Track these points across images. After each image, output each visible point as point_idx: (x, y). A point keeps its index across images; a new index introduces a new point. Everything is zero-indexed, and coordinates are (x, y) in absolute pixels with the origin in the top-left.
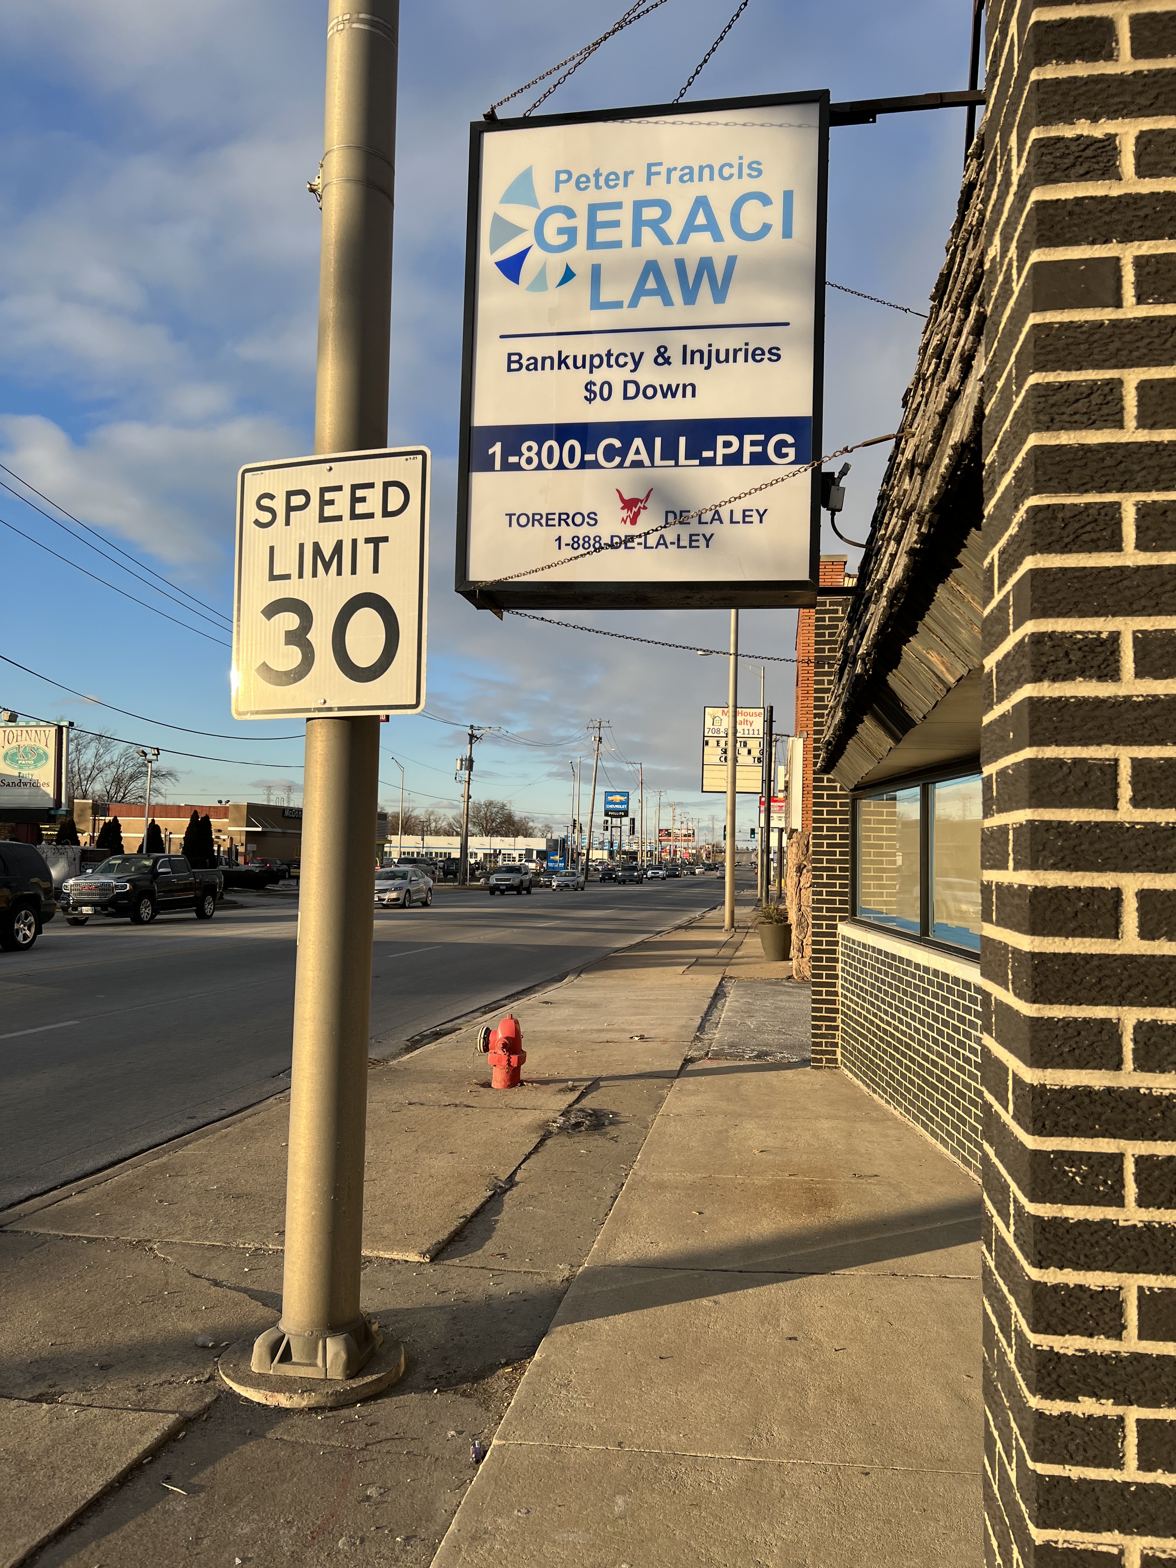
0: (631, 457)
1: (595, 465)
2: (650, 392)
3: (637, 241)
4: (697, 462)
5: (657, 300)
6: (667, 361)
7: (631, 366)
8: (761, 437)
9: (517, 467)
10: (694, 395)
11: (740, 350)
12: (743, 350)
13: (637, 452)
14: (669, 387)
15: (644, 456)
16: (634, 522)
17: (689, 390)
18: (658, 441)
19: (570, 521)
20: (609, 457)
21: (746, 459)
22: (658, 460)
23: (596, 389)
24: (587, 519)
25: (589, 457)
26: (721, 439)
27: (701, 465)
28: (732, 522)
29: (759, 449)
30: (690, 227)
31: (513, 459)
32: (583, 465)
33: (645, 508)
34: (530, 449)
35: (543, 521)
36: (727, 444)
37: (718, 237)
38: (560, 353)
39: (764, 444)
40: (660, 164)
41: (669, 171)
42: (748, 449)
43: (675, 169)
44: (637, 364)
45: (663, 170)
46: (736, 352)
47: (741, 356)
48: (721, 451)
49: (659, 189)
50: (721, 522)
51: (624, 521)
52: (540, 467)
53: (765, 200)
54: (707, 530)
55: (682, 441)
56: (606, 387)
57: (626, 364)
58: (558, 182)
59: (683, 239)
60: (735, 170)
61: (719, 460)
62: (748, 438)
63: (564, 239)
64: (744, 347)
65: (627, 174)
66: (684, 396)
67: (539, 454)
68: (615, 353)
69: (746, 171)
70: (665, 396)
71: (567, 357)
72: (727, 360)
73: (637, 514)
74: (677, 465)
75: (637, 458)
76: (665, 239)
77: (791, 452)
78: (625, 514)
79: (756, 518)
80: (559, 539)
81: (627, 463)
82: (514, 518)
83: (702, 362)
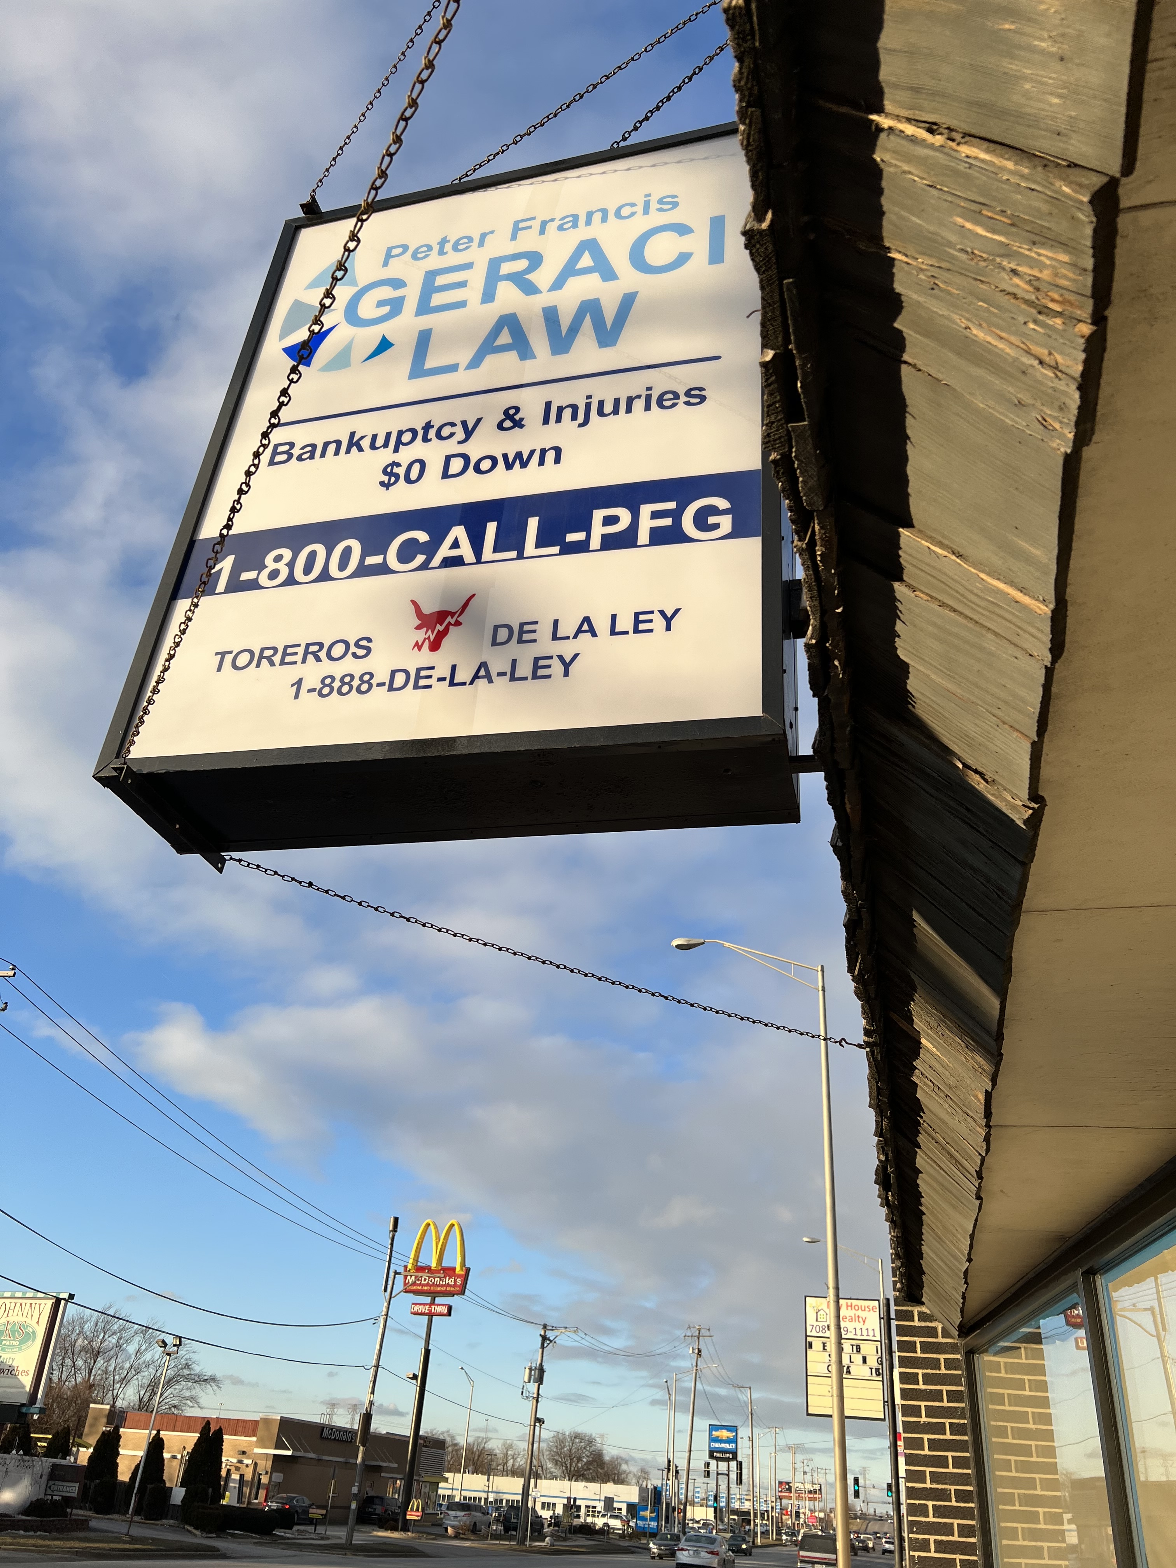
0: (444, 551)
1: (383, 569)
2: (486, 465)
3: (488, 296)
4: (556, 549)
5: (513, 355)
6: (519, 424)
7: (460, 434)
8: (672, 505)
9: (254, 585)
10: (557, 460)
11: (639, 397)
12: (643, 399)
13: (456, 545)
14: (519, 455)
15: (466, 551)
16: (435, 646)
17: (550, 456)
18: (491, 528)
19: (323, 654)
20: (405, 556)
21: (643, 536)
22: (488, 552)
23: (401, 471)
24: (353, 649)
25: (371, 560)
26: (598, 515)
27: (562, 553)
28: (613, 632)
29: (667, 522)
30: (569, 270)
31: (246, 576)
32: (363, 571)
33: (458, 624)
34: (278, 559)
35: (277, 659)
36: (610, 521)
37: (608, 274)
38: (353, 434)
39: (676, 515)
40: (534, 218)
41: (544, 224)
42: (646, 524)
43: (553, 220)
44: (469, 433)
45: (536, 224)
46: (630, 401)
47: (638, 405)
48: (598, 530)
49: (528, 241)
50: (594, 635)
51: (418, 646)
52: (291, 581)
53: (682, 230)
54: (567, 649)
55: (533, 524)
56: (416, 468)
57: (452, 435)
58: (388, 256)
59: (558, 284)
60: (639, 209)
61: (595, 542)
62: (646, 510)
63: (386, 309)
64: (644, 393)
65: (483, 236)
66: (541, 462)
67: (291, 565)
68: (437, 424)
69: (654, 205)
70: (509, 466)
71: (362, 438)
72: (616, 411)
73: (441, 635)
74: (520, 556)
75: (455, 553)
76: (530, 289)
77: (726, 523)
78: (420, 635)
79: (659, 623)
80: (299, 683)
81: (437, 561)
82: (229, 658)
83: (574, 417)
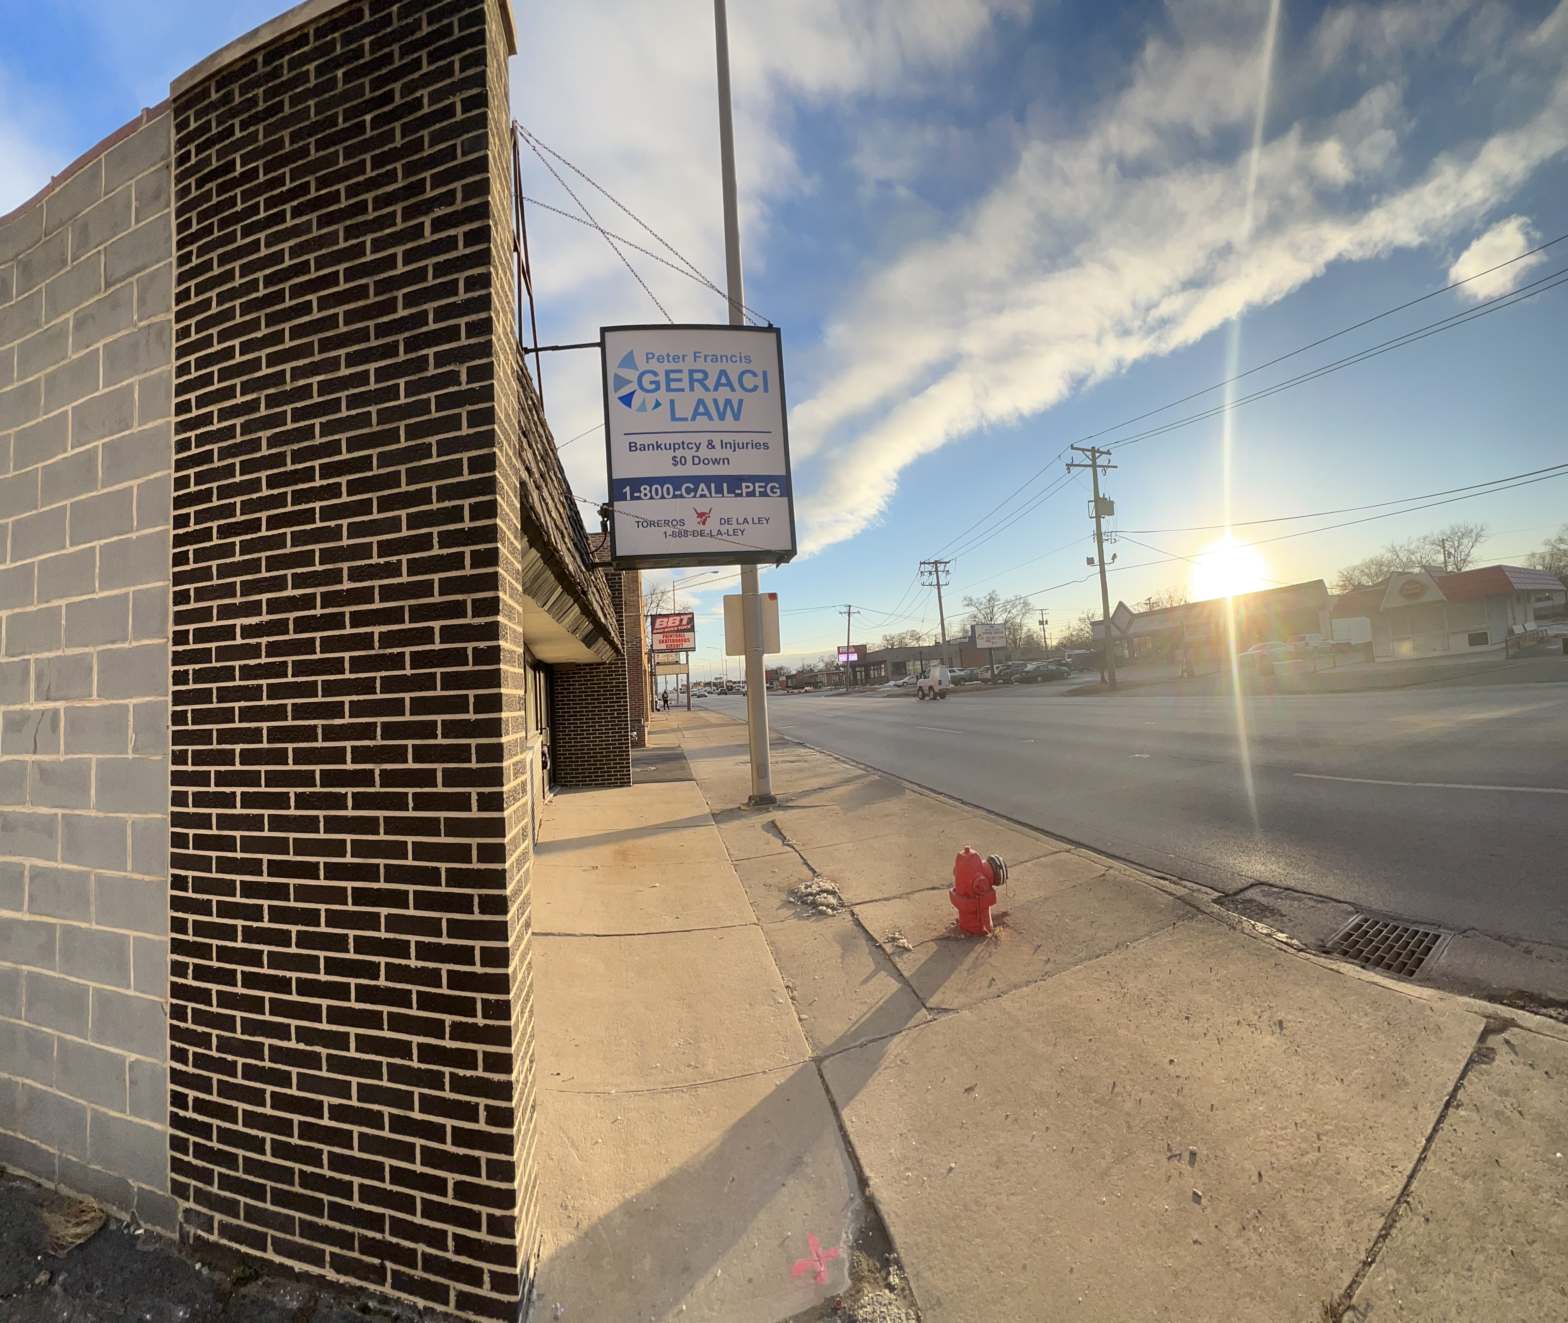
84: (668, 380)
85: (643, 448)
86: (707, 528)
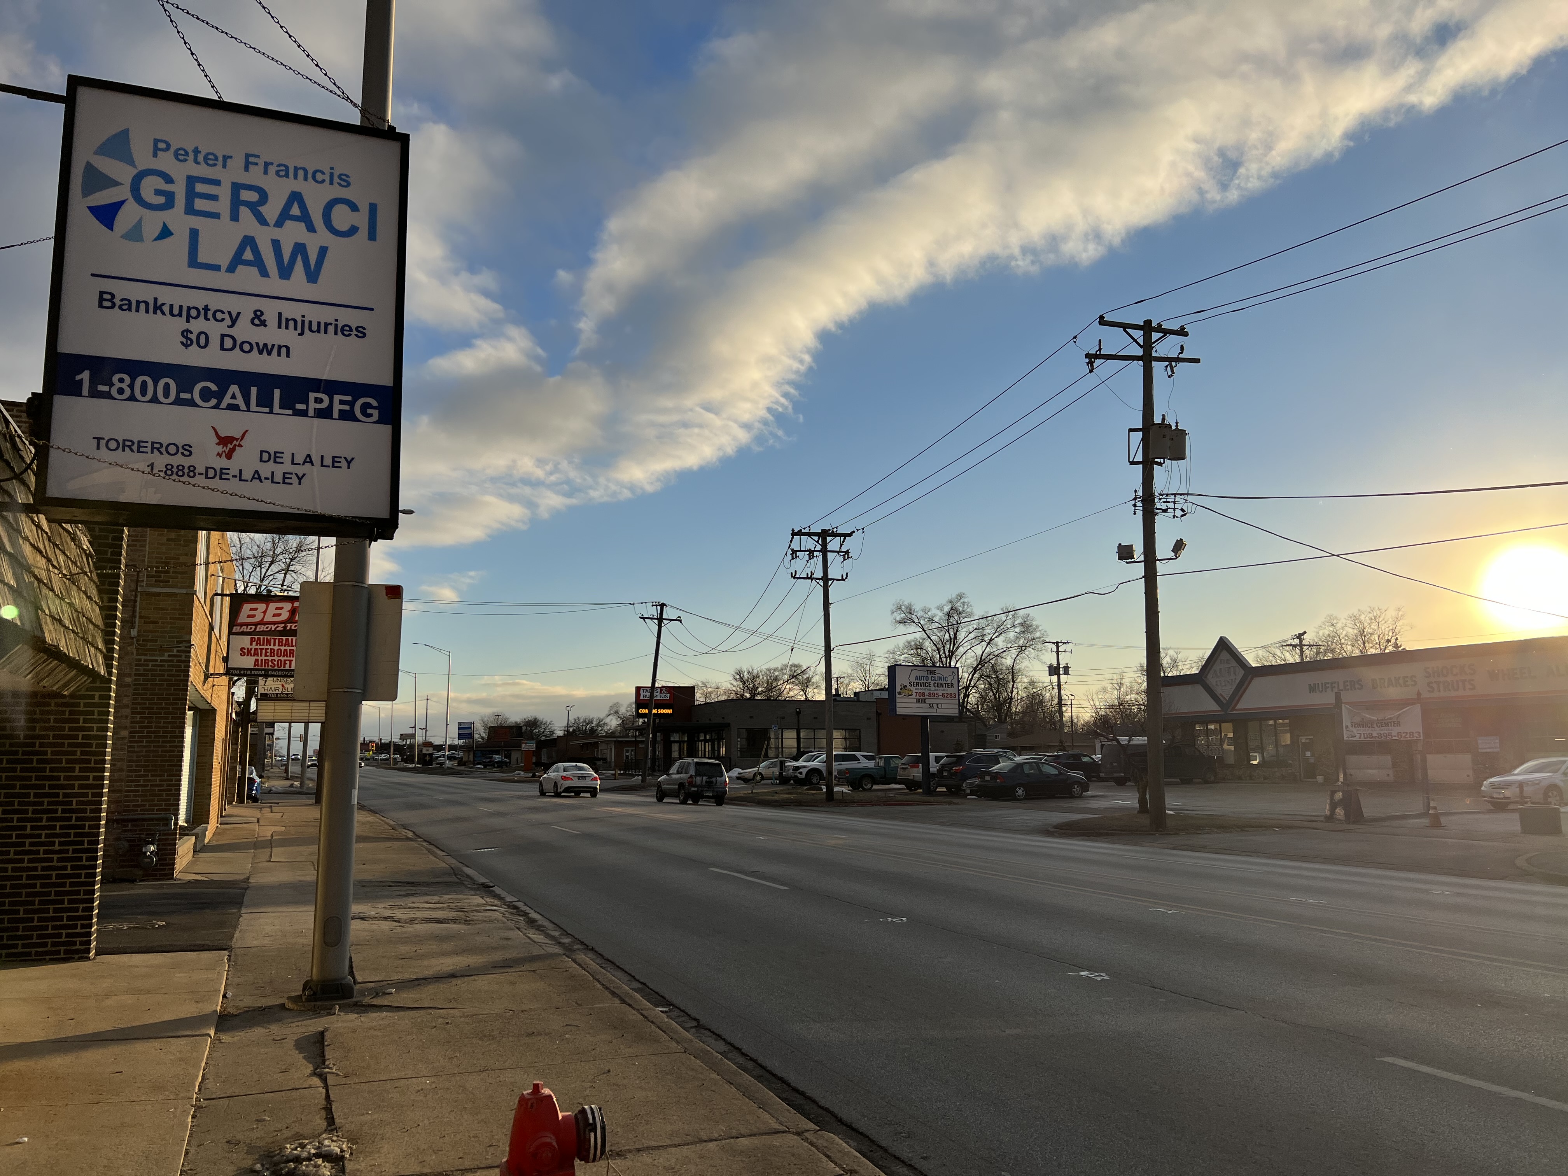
84: (191, 195)
85: (127, 305)
86: (234, 465)
